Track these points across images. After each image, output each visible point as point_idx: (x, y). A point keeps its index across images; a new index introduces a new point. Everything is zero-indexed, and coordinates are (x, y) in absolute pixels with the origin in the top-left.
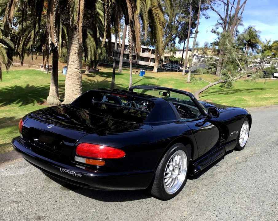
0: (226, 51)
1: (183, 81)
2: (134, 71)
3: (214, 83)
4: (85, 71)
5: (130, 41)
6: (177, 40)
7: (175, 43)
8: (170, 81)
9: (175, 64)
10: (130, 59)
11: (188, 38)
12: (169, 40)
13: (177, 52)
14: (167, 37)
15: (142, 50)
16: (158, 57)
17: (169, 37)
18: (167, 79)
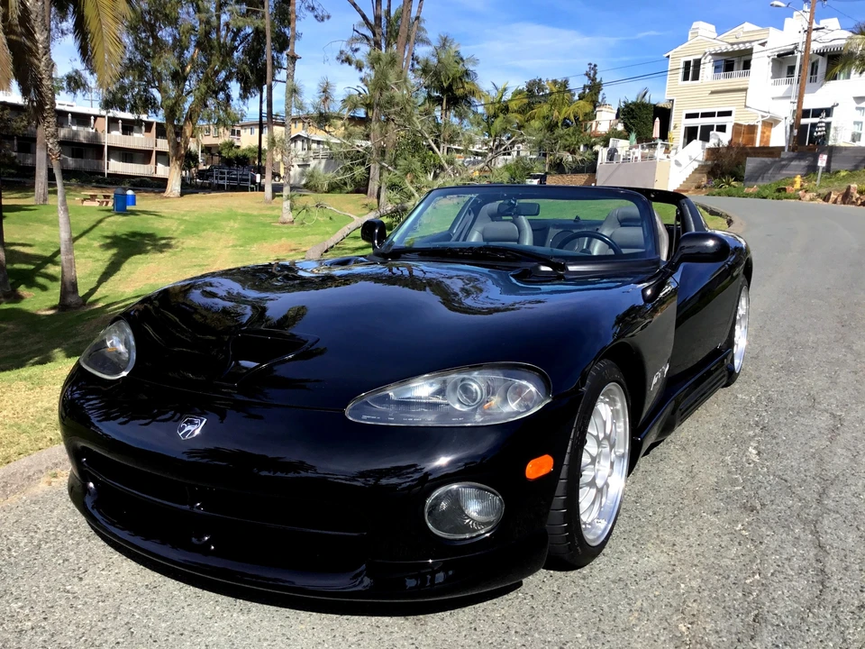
0: (393, 109)
1: (268, 220)
2: (96, 196)
3: (366, 218)
7: (228, 97)
8: (224, 223)
9: (238, 167)
10: (50, 146)
11: (268, 80)
12: (205, 87)
13: (242, 131)
14: (199, 81)
15: (120, 125)
16: (176, 146)
17: (207, 80)
18: (216, 215)
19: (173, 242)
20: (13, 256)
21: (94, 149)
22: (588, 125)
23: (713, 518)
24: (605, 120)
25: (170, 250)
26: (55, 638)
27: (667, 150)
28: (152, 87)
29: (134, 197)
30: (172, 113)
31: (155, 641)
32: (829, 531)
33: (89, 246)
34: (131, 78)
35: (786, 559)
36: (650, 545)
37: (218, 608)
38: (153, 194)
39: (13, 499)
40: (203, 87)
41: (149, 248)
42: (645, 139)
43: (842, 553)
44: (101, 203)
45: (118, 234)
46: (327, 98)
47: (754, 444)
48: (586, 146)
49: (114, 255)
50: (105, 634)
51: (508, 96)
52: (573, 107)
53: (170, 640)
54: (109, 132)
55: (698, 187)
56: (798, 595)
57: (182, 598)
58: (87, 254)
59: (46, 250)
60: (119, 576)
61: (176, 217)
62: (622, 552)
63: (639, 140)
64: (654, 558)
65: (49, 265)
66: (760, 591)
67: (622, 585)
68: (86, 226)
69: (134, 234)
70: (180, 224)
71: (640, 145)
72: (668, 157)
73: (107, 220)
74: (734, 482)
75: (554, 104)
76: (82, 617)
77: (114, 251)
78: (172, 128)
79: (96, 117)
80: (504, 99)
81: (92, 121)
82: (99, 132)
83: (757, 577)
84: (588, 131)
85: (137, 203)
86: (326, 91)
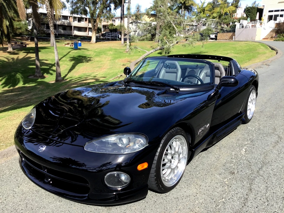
0: (160, 14)
1: (122, 51)
2: (69, 43)
3: (151, 52)
4: (7, 48)
5: (48, 8)
6: (112, 6)
7: (110, 9)
8: (108, 52)
9: (114, 32)
10: (51, 30)
11: (123, 3)
12: (103, 6)
13: (116, 20)
14: (101, 4)
15: (77, 19)
16: (94, 26)
17: (103, 4)
18: (105, 49)
19: (92, 59)
20: (42, 64)
21: (69, 27)
22: (234, 15)
23: (218, 176)
24: (240, 13)
25: (91, 62)
26: (6, 206)
27: (261, 23)
28: (86, 7)
29: (81, 43)
30: (92, 15)
31: (32, 210)
32: (256, 184)
33: (66, 60)
34: (80, 4)
35: (236, 194)
36: (192, 185)
37: (53, 199)
38: (87, 42)
39: (9, 158)
40: (102, 6)
41: (84, 61)
42: (253, 20)
43: (257, 192)
44: (71, 45)
45: (75, 56)
46: (138, 11)
47: (245, 147)
48: (232, 22)
49: (74, 63)
50: (20, 206)
51: (205, 5)
52: (228, 8)
53: (36, 210)
54: (74, 22)
55: (272, 37)
56: (234, 208)
57: (45, 195)
58: (65, 63)
59: (53, 62)
60: (30, 187)
61: (93, 50)
62: (182, 188)
63: (251, 21)
64: (192, 190)
65: (53, 67)
66: (222, 205)
67: (177, 200)
68: (65, 54)
69: (79, 56)
70: (94, 53)
71: (251, 22)
72: (261, 27)
73: (72, 52)
74: (231, 162)
75: (221, 8)
76: (15, 200)
77: (73, 62)
78: (93, 20)
79: (70, 17)
80: (204, 6)
81: (69, 18)
82: (71, 21)
83: (223, 200)
84: (234, 17)
85: (82, 45)
86: (138, 8)
